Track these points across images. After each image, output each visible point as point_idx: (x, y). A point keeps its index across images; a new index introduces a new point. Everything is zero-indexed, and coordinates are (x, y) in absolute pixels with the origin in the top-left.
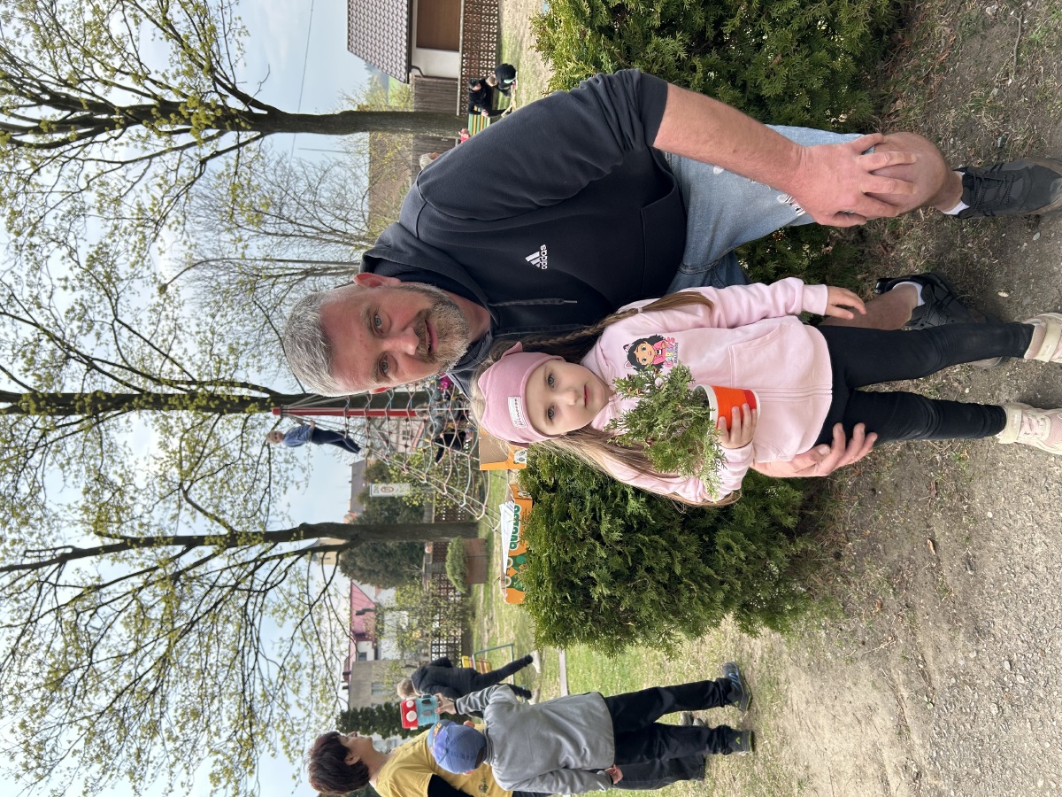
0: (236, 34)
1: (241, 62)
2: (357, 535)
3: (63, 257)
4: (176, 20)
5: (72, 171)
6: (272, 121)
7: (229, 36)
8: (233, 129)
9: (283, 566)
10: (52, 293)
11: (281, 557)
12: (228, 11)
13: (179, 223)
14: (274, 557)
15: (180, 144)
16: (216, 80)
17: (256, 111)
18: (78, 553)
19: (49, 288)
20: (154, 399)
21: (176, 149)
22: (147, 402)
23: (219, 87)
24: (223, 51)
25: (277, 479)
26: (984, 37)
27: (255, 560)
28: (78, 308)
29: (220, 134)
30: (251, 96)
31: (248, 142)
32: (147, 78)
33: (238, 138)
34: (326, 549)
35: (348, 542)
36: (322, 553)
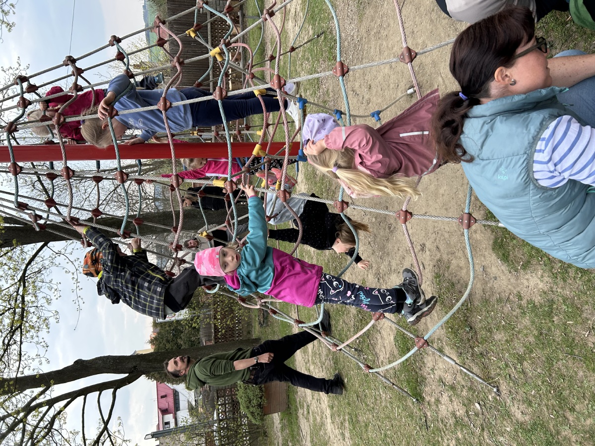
2: (135, 367)
9: (52, 413)
11: (51, 403)
14: (40, 405)
34: (100, 387)
35: (127, 375)
36: (98, 393)
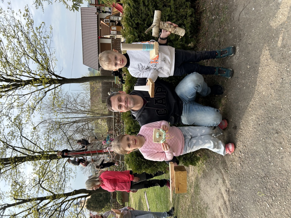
0: (54, 61)
1: (56, 67)
2: (90, 192)
3: (7, 119)
4: (39, 58)
5: (10, 98)
6: (64, 81)
7: (52, 61)
8: (53, 84)
9: (70, 202)
10: (4, 130)
12: (52, 55)
13: (39, 108)
14: (67, 201)
15: (40, 89)
16: (49, 72)
17: (59, 79)
18: (9, 206)
19: (3, 128)
20: (32, 157)
21: (38, 90)
22: (30, 158)
23: (50, 74)
24: (51, 65)
25: (67, 176)
26: (213, 23)
27: (61, 203)
28: (11, 132)
29: (50, 85)
30: (58, 75)
31: (58, 86)
32: (31, 73)
33: (55, 85)
34: (81, 197)
35: (88, 194)
36: (81, 198)
